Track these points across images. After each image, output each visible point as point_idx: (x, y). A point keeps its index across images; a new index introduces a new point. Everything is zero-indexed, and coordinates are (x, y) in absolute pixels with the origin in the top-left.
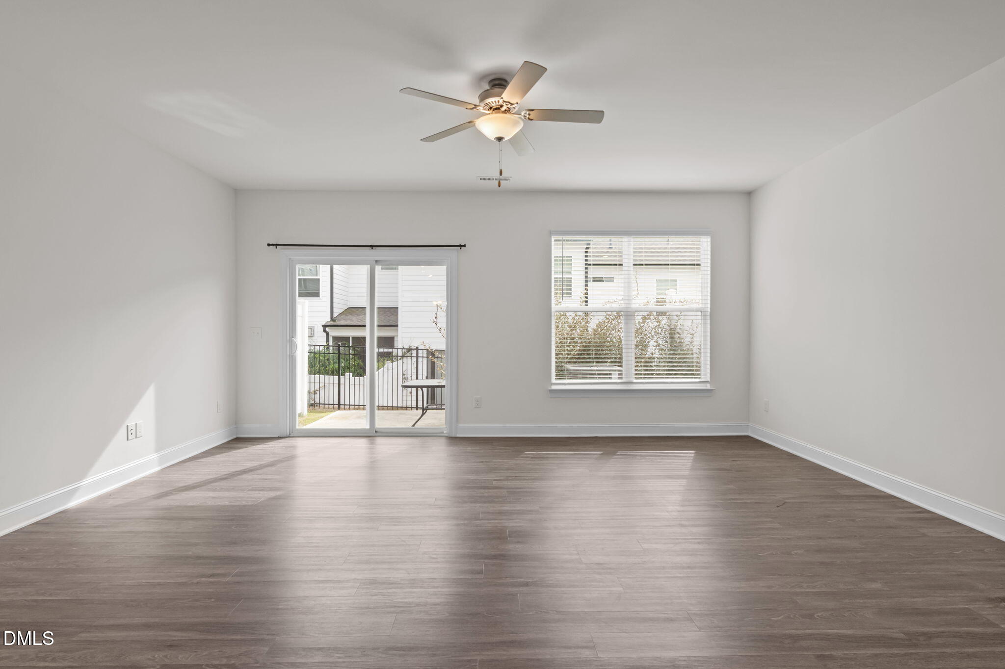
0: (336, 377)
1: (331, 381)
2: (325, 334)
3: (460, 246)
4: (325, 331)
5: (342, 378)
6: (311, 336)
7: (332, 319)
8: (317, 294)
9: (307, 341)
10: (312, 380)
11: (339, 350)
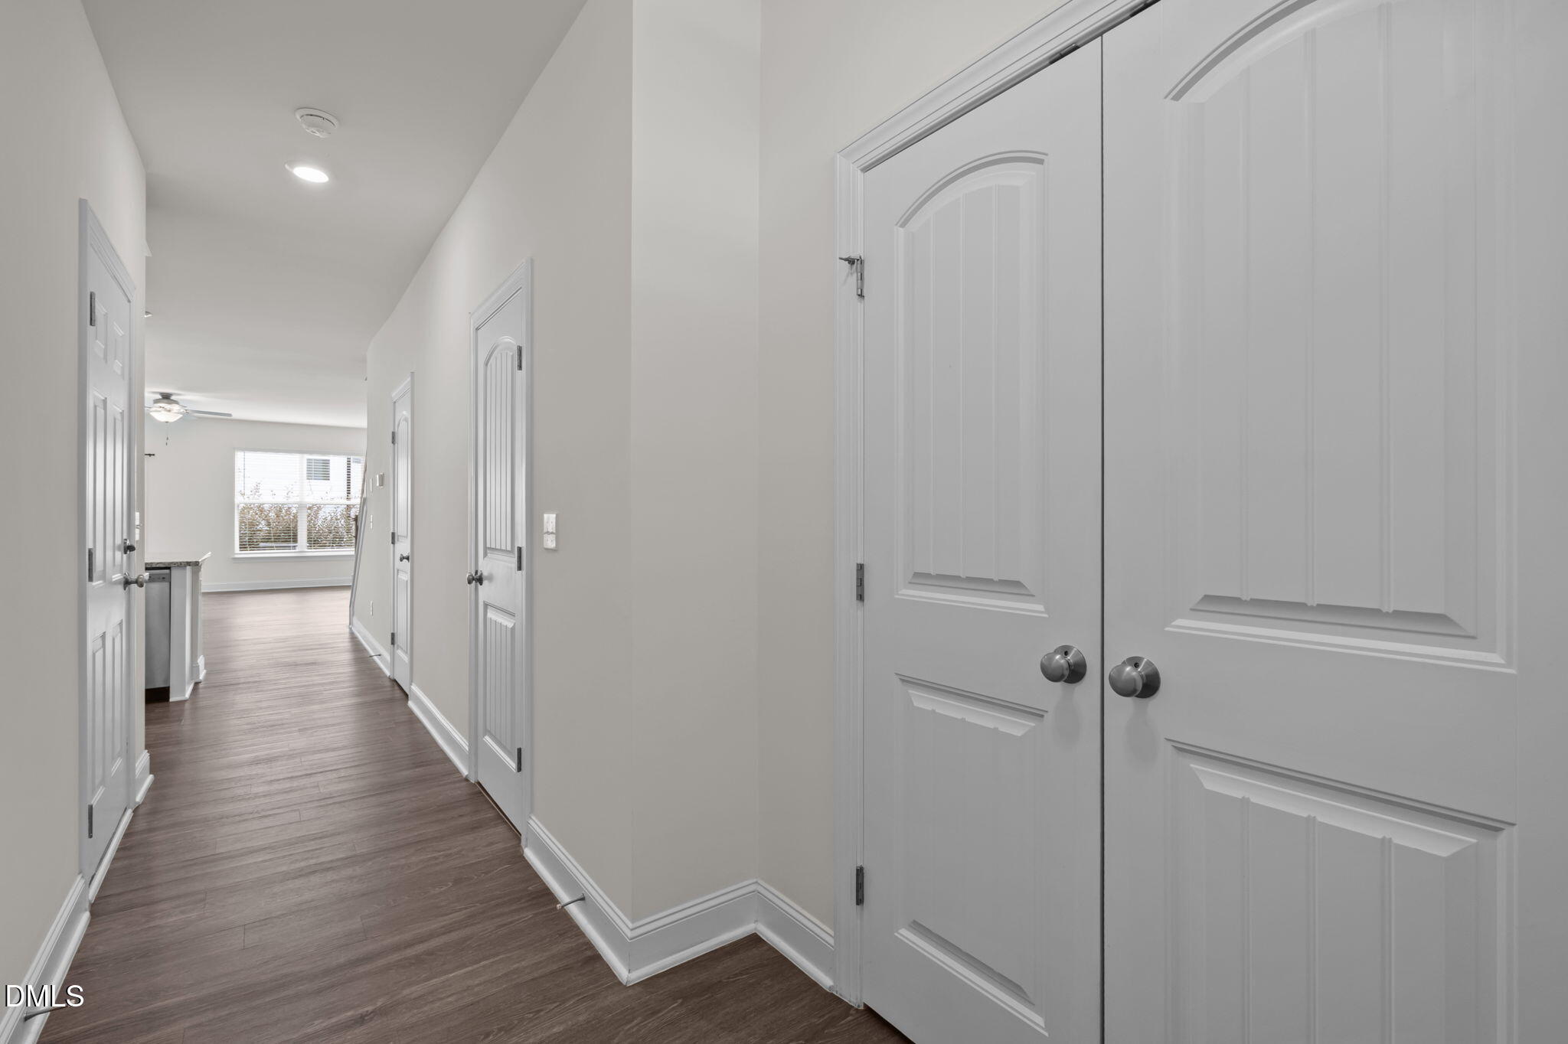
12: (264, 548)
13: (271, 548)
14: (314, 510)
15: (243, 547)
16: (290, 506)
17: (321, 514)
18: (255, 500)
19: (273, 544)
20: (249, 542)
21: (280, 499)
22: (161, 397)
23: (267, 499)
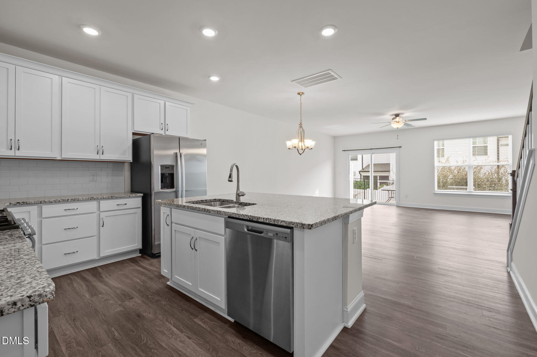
0: (364, 190)
1: (362, 192)
2: (360, 175)
3: (400, 147)
4: (360, 173)
5: (366, 190)
6: (355, 175)
7: (363, 169)
8: (357, 160)
9: (353, 177)
10: (355, 191)
11: (364, 180)
12: (450, 189)
13: (453, 189)
14: (478, 168)
15: (439, 187)
16: (465, 167)
17: (483, 171)
18: (448, 165)
19: (455, 187)
20: (443, 185)
21: (460, 164)
22: (395, 117)
23: (453, 163)
